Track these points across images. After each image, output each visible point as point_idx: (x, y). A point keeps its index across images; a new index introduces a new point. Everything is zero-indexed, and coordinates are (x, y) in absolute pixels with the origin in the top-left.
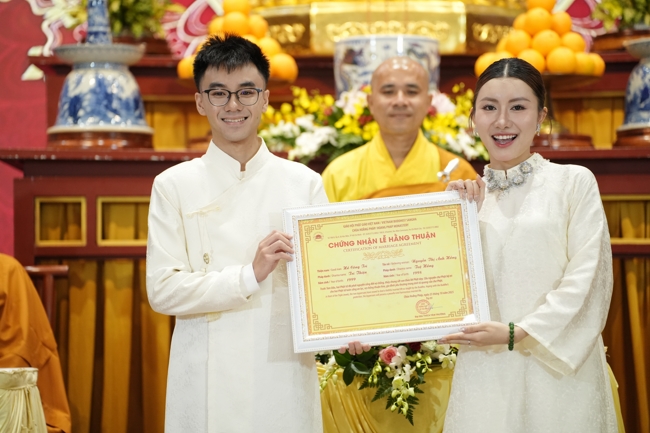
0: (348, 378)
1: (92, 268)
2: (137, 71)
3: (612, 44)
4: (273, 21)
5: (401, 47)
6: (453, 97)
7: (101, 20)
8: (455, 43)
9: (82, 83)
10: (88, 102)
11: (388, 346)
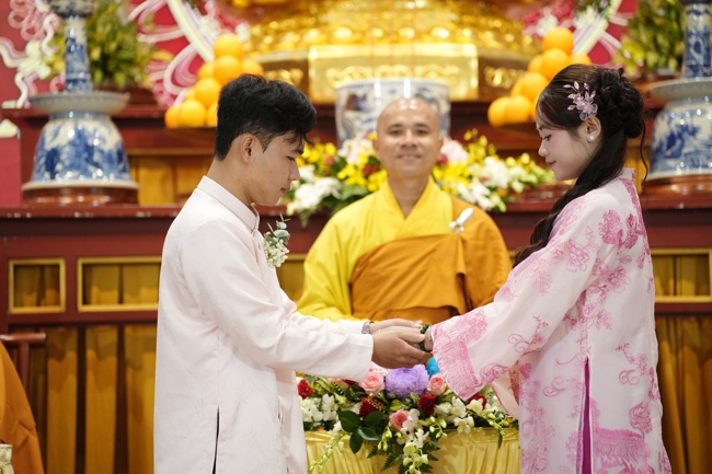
0: (355, 445)
1: (74, 335)
2: (120, 121)
4: (268, 67)
5: (407, 91)
6: (465, 144)
8: (466, 89)
9: (60, 134)
10: (66, 155)
11: (398, 409)
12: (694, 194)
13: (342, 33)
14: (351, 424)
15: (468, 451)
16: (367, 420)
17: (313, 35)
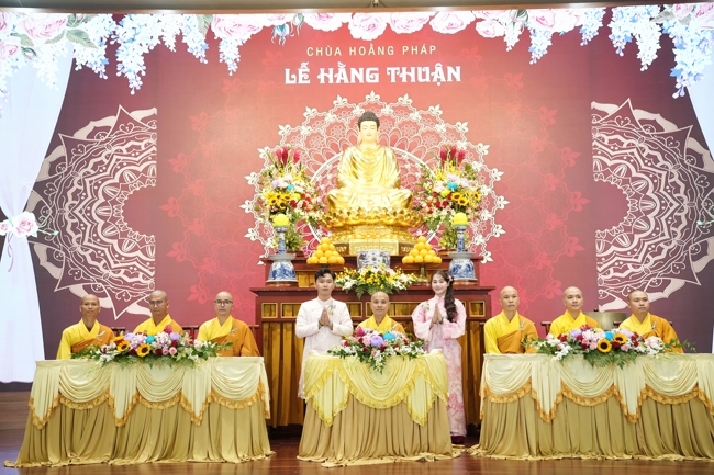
0: (362, 360)
1: (279, 325)
2: (293, 262)
3: (444, 253)
4: (336, 245)
5: (378, 253)
6: (395, 270)
7: (283, 246)
8: (395, 253)
9: (276, 266)
10: (278, 272)
11: (374, 350)
12: (460, 285)
13: (359, 236)
14: (360, 354)
15: (394, 362)
16: (365, 353)
17: (350, 236)
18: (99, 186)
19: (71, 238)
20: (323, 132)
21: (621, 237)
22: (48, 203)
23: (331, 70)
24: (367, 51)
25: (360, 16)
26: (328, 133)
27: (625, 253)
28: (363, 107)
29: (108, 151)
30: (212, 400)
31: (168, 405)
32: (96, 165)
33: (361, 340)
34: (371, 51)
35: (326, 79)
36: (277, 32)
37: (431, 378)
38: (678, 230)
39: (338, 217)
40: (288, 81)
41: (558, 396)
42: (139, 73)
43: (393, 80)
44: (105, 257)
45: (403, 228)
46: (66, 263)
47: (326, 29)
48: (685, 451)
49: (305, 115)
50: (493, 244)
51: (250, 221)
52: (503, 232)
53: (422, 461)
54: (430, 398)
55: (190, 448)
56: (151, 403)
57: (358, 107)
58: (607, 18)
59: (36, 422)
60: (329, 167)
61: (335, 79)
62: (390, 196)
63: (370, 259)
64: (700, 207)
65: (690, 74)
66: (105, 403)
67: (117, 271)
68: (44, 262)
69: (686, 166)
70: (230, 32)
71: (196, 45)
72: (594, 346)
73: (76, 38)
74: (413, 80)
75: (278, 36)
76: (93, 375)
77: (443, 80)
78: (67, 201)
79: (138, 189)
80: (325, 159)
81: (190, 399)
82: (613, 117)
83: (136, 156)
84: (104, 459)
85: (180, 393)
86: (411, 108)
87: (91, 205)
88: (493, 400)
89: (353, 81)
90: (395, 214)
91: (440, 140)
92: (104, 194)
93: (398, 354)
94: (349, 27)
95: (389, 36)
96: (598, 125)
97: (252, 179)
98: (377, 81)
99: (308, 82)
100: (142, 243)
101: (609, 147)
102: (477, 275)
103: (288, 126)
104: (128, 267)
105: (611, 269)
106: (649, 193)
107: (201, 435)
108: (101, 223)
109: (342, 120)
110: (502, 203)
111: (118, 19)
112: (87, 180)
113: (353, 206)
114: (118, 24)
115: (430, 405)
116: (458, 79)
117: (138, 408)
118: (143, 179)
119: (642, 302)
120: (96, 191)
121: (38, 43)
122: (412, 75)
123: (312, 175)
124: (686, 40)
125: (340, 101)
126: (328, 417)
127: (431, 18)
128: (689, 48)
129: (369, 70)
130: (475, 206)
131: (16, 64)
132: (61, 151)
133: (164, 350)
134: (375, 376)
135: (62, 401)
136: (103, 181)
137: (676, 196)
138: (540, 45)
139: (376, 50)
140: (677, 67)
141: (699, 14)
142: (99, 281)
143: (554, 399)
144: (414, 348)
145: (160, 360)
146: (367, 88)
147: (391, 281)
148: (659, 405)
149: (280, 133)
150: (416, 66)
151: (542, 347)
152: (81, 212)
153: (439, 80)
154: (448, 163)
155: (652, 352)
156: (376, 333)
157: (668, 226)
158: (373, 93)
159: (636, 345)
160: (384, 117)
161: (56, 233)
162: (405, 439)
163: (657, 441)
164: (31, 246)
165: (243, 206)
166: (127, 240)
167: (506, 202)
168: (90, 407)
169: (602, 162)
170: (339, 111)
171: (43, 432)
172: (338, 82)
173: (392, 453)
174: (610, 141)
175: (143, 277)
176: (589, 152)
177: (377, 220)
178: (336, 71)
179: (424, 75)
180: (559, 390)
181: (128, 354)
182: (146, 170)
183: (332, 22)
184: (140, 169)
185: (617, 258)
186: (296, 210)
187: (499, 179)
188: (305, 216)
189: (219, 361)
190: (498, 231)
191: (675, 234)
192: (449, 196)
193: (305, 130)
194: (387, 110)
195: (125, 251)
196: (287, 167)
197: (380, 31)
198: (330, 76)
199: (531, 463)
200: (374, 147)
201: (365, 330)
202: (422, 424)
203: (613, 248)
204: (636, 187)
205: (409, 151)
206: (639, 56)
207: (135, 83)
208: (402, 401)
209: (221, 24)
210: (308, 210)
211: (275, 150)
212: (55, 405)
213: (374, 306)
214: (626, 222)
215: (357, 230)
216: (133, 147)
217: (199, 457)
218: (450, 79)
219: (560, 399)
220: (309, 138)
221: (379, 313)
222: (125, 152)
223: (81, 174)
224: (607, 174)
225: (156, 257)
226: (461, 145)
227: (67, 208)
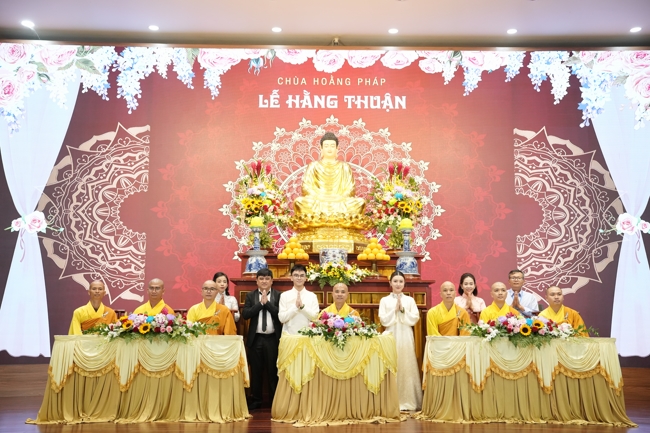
0: (326, 339)
2: (266, 257)
3: (392, 252)
4: (302, 244)
5: (338, 251)
6: (351, 265)
7: (258, 244)
8: (351, 251)
9: (252, 261)
10: (254, 266)
11: (337, 331)
13: (320, 236)
14: (326, 334)
15: (354, 341)
16: (329, 333)
17: (313, 236)
18: (99, 190)
19: (75, 234)
20: (290, 148)
21: (538, 242)
22: (56, 204)
23: (298, 97)
24: (328, 81)
25: (322, 52)
26: (294, 150)
27: (541, 255)
28: (324, 128)
29: (108, 161)
30: (202, 371)
31: (164, 374)
32: (97, 172)
33: (326, 323)
34: (332, 81)
35: (294, 104)
36: (253, 64)
37: (384, 355)
38: (584, 237)
39: (303, 220)
40: (261, 105)
41: (487, 371)
42: (136, 96)
43: (350, 106)
44: (103, 251)
45: (357, 230)
46: (70, 255)
47: (294, 62)
48: (589, 417)
49: (275, 133)
50: (431, 245)
51: (227, 222)
52: (440, 235)
53: (376, 423)
54: (382, 371)
55: (182, 411)
56: (150, 372)
57: (320, 128)
58: (527, 60)
59: (54, 387)
60: (295, 178)
61: (301, 104)
62: (347, 203)
63: (331, 256)
64: (602, 218)
65: (593, 108)
66: (112, 372)
67: (113, 262)
68: (51, 254)
69: (590, 184)
70: (213, 63)
71: (185, 73)
72: (517, 330)
73: (83, 66)
74: (366, 107)
75: (254, 68)
76: (102, 349)
77: (391, 107)
78: (72, 202)
79: (132, 193)
80: (291, 171)
81: (183, 370)
82: (531, 142)
83: (131, 166)
84: (111, 418)
85: (175, 365)
86: (364, 130)
87: (92, 207)
88: (434, 374)
89: (316, 106)
90: (351, 218)
91: (388, 157)
92: (104, 197)
93: (357, 334)
94: (314, 61)
95: (346, 70)
96: (519, 148)
97: (229, 186)
98: (336, 106)
99: (278, 106)
100: (135, 239)
101: (528, 166)
102: (419, 271)
103: (260, 143)
104: (122, 260)
105: (529, 268)
106: (561, 205)
107: (191, 400)
108: (101, 221)
109: (306, 138)
110: (439, 211)
111: (119, 50)
112: (89, 185)
113: (316, 211)
114: (119, 55)
115: (383, 377)
116: (404, 107)
117: (139, 376)
118: (137, 185)
119: (556, 296)
120: (97, 195)
121: (51, 70)
122: (366, 102)
123: (280, 184)
124: (591, 80)
125: (305, 123)
126: (298, 385)
127: (382, 55)
128: (592, 86)
129: (329, 97)
130: (418, 213)
131: (32, 86)
132: (68, 160)
133: (162, 329)
134: (337, 352)
135: (76, 369)
136: (103, 186)
137: (582, 208)
138: (472, 81)
139: (336, 81)
140: (583, 102)
141: (601, 60)
142: (97, 271)
143: (484, 373)
144: (369, 330)
145: (158, 336)
146: (328, 112)
147: (348, 275)
148: (569, 380)
149: (254, 148)
150: (369, 95)
151: (475, 330)
152: (83, 212)
153: (388, 107)
154: (395, 177)
155: (564, 336)
156: (338, 317)
157: (576, 233)
158: (332, 117)
159: (551, 329)
160: (341, 137)
161: (62, 229)
162: (361, 405)
163: (567, 409)
164: (41, 241)
165: (221, 210)
166: (122, 237)
167: (443, 211)
168: (99, 375)
169: (522, 178)
170: (304, 131)
171: (60, 395)
172: (303, 106)
173: (350, 416)
174: (529, 162)
175: (135, 268)
176: (511, 170)
177: (336, 224)
178: (302, 98)
179: (375, 103)
180: (488, 366)
181: (131, 331)
182: (139, 178)
183: (300, 57)
184: (135, 176)
185: (534, 259)
186: (268, 214)
187: (437, 191)
188: (275, 218)
189: (207, 338)
190: (436, 234)
191: (581, 240)
192: (396, 205)
193: (275, 147)
194: (344, 131)
195: (120, 245)
196: (260, 178)
197: (339, 65)
198: (297, 101)
199: (464, 426)
200: (334, 162)
201: (329, 314)
202: (376, 393)
203: (531, 251)
204: (550, 200)
205: (362, 166)
206: (553, 92)
207: (132, 104)
208: (359, 374)
209: (205, 56)
210: (277, 214)
211: (249, 162)
212: (70, 372)
213: (335, 295)
214: (542, 229)
215: (319, 232)
216: (129, 157)
217: (189, 418)
218: (397, 107)
219: (489, 373)
220: (278, 153)
221: (339, 301)
222: (122, 162)
223: (84, 180)
224: (526, 188)
225: (147, 251)
226: (406, 162)
227: (71, 209)
